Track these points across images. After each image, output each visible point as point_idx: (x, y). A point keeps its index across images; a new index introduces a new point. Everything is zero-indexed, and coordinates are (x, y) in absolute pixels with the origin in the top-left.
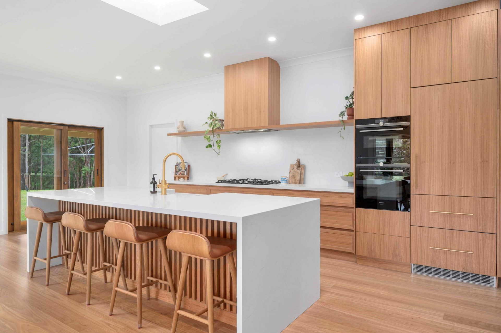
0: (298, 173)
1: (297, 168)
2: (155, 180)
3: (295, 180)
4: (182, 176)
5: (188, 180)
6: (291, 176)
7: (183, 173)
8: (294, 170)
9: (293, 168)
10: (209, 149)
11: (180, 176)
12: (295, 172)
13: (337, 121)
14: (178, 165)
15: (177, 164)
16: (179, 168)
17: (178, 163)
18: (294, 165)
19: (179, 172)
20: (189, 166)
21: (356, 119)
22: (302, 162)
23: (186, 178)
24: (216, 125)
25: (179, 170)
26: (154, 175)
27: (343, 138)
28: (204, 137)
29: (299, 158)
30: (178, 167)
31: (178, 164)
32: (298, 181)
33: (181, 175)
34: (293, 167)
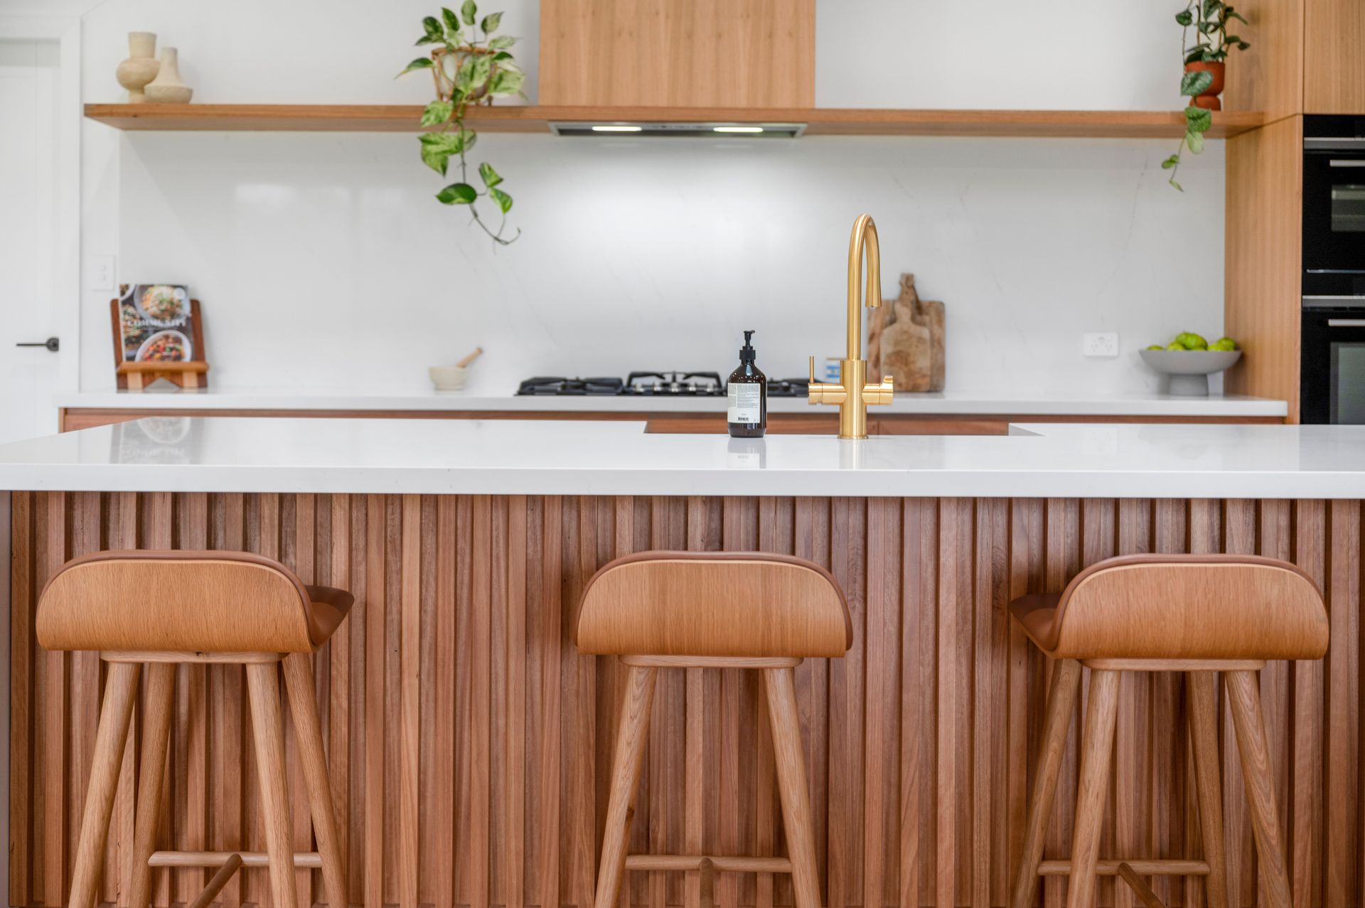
0: (920, 339)
1: (913, 319)
2: (756, 363)
3: (910, 374)
4: (170, 365)
5: (203, 390)
6: (889, 356)
7: (172, 349)
8: (896, 326)
9: (888, 318)
10: (460, 209)
11: (155, 364)
12: (905, 337)
13: (1164, 114)
14: (129, 301)
15: (123, 293)
16: (141, 319)
17: (127, 287)
18: (894, 302)
19: (146, 345)
20: (195, 305)
21: (1307, 111)
22: (927, 292)
23: (190, 380)
24: (501, 78)
25: (145, 333)
26: (748, 335)
27: (1181, 189)
28: (425, 141)
29: (908, 270)
30: (131, 310)
31: (128, 293)
32: (924, 376)
33: (163, 358)
34: (894, 313)
